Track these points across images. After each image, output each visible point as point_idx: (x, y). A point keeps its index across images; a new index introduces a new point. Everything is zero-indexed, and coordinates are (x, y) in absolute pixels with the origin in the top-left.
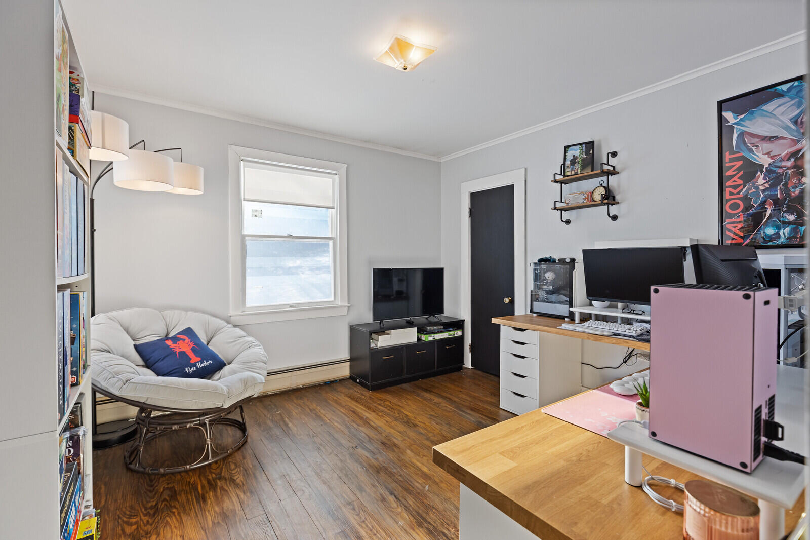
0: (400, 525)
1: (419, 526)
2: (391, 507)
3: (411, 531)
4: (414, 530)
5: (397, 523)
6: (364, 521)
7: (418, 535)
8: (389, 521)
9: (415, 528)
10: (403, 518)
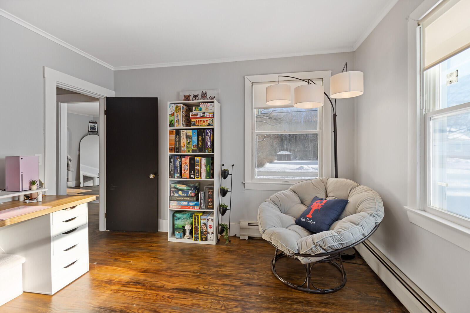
0: (134, 305)
1: (122, 310)
2: (146, 310)
3: (126, 305)
4: (124, 307)
5: (137, 305)
6: (156, 295)
7: (120, 306)
8: (141, 303)
9: (124, 308)
10: (135, 309)
